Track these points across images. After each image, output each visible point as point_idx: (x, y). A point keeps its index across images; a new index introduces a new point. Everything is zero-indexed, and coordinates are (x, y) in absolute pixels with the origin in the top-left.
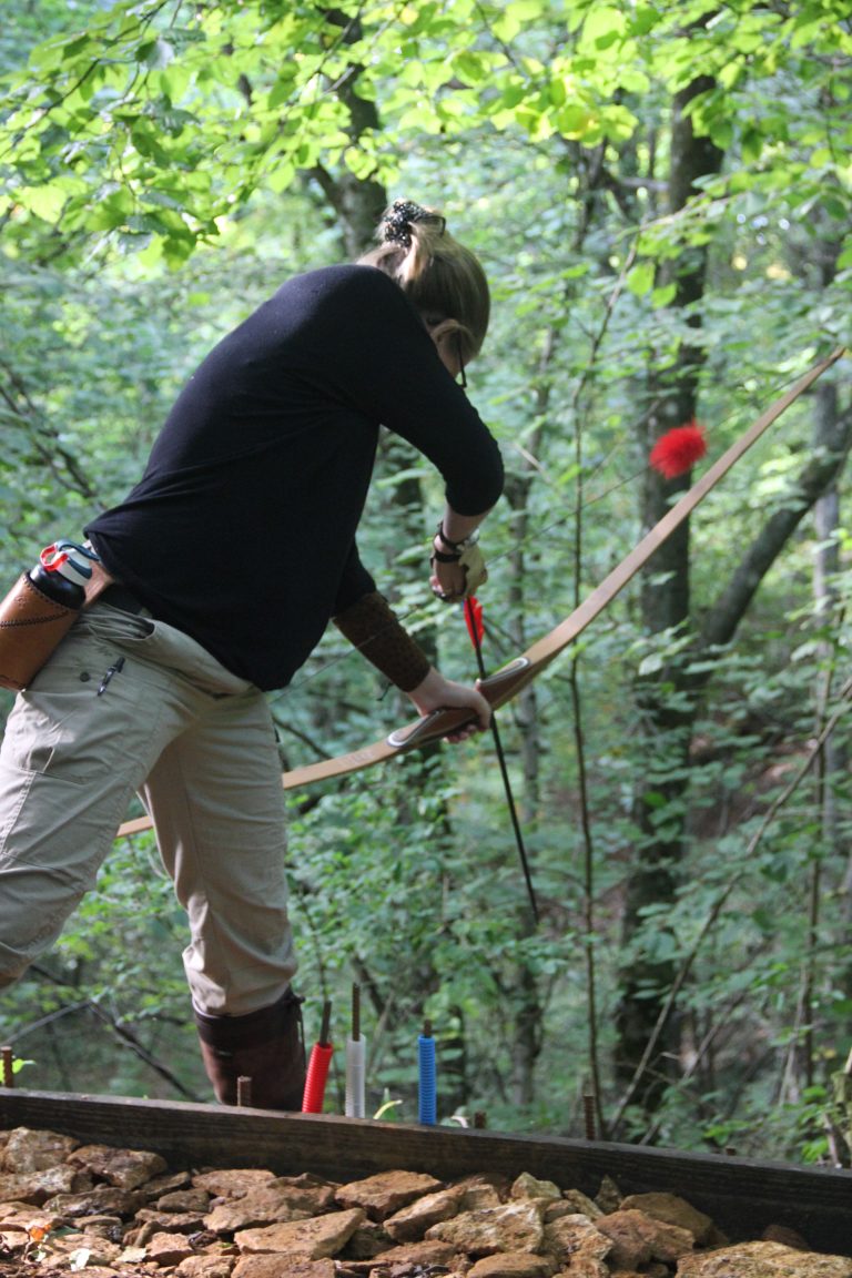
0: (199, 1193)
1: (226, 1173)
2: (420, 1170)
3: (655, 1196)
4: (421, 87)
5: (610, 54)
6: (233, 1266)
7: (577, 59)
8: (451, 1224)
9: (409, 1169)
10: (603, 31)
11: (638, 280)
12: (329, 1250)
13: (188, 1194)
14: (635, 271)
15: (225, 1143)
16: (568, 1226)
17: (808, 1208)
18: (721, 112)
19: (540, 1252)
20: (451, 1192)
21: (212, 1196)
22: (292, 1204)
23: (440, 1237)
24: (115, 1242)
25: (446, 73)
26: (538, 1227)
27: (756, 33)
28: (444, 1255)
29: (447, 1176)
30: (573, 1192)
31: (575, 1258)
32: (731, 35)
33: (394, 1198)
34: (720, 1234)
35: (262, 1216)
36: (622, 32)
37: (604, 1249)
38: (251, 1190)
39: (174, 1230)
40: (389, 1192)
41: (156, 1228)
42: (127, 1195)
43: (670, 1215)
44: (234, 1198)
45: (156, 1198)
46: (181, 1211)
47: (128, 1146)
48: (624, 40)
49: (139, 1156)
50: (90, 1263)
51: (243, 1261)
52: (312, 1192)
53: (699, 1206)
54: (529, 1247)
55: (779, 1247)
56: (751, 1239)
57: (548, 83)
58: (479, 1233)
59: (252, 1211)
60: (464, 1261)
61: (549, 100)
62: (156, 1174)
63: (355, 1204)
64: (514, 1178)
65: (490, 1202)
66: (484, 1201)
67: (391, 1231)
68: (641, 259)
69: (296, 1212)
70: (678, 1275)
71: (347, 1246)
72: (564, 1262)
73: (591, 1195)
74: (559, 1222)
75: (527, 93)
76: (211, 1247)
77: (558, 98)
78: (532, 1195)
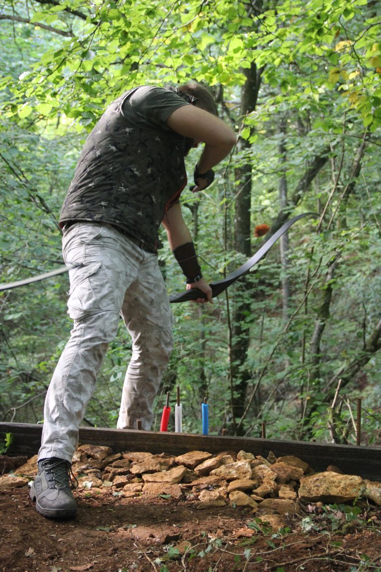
0: (126, 460)
1: (135, 454)
2: (204, 451)
3: (288, 457)
4: (171, 67)
5: (238, 55)
6: (143, 486)
7: (227, 56)
8: (218, 470)
9: (200, 450)
10: (236, 47)
11: (245, 133)
12: (176, 481)
13: (122, 461)
14: (244, 130)
15: (133, 443)
16: (260, 469)
17: (342, 459)
18: (274, 75)
19: (252, 479)
20: (218, 458)
21: (131, 461)
22: (161, 464)
23: (215, 474)
24: (100, 479)
25: (180, 62)
26: (250, 470)
27: (288, 47)
28: (218, 481)
29: (214, 452)
30: (259, 457)
31: (264, 480)
32: (279, 48)
33: (197, 461)
34: (311, 469)
35: (151, 468)
36: (242, 47)
37: (274, 477)
38: (145, 460)
39: (120, 474)
40: (195, 459)
41: (115, 474)
42: (101, 462)
43: (294, 464)
44: (139, 462)
45: (112, 462)
46: (121, 467)
47: (98, 444)
48: (243, 50)
49: (103, 448)
50: (92, 487)
51: (146, 485)
52: (167, 460)
53: (304, 460)
54: (248, 477)
55: (334, 474)
56: (323, 471)
57: (217, 65)
58: (230, 473)
59: (147, 467)
60: (226, 483)
61: (217, 71)
62: (109, 454)
63: (184, 464)
64: (238, 452)
65: (230, 461)
66: (229, 461)
67: (197, 472)
68: (246, 126)
69: (163, 467)
70: (301, 485)
71: (183, 479)
72: (260, 482)
73: (265, 457)
74: (257, 468)
75: (209, 69)
76: (133, 480)
77: (220, 70)
78: (245, 458)
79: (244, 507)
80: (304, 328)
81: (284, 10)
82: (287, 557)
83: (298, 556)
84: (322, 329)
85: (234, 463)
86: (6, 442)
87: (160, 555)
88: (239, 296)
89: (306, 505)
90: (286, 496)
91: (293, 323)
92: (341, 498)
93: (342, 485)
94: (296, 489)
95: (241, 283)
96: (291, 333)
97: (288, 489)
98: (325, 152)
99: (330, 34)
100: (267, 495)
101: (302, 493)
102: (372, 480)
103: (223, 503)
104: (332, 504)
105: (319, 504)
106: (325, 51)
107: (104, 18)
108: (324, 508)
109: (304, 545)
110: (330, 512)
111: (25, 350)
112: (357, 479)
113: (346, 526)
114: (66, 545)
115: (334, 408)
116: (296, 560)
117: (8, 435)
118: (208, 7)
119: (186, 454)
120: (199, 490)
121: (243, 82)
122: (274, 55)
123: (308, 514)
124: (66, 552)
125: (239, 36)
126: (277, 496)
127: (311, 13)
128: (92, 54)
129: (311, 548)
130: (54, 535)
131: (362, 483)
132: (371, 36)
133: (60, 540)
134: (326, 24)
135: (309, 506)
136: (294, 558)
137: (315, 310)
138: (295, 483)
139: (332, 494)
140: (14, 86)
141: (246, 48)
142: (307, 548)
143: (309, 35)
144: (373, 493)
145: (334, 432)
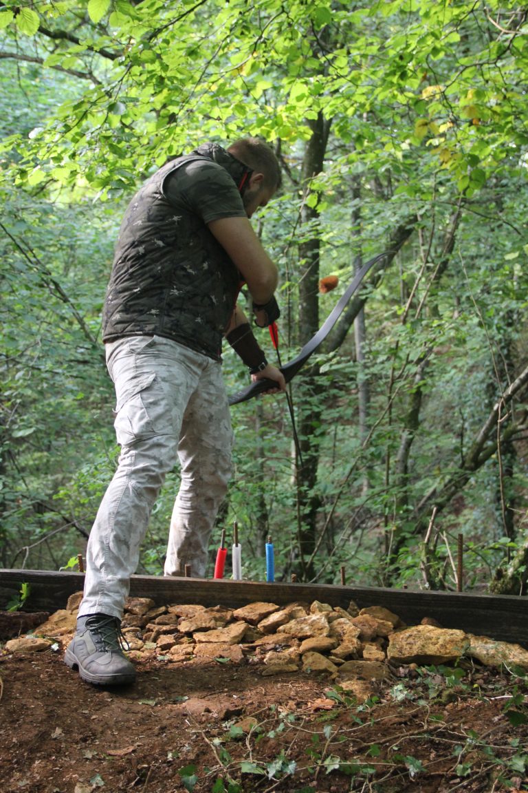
0: (172, 615)
1: (184, 606)
2: (269, 602)
3: (374, 608)
4: (219, 119)
5: (302, 103)
6: (194, 648)
7: (288, 106)
8: (288, 626)
9: (264, 601)
10: (299, 94)
11: (311, 200)
12: (236, 641)
13: (168, 616)
14: (310, 197)
15: (180, 593)
16: (339, 624)
17: (440, 609)
18: (346, 128)
19: (329, 636)
20: (286, 611)
21: (178, 617)
22: (216, 619)
23: (284, 631)
24: (141, 639)
25: (229, 112)
26: (327, 625)
27: (363, 94)
28: (287, 639)
29: (282, 604)
30: (337, 608)
31: (345, 638)
32: (353, 94)
33: (260, 615)
34: (402, 623)
35: (204, 625)
36: (307, 94)
37: (357, 633)
38: (196, 614)
39: (166, 633)
40: (258, 612)
41: (159, 633)
42: (141, 619)
43: (381, 616)
44: (189, 617)
45: (154, 618)
46: (166, 624)
47: (138, 596)
48: (308, 97)
49: (143, 600)
51: (198, 646)
52: (224, 614)
53: (393, 611)
54: (325, 634)
55: (431, 627)
56: (417, 624)
57: (275, 116)
58: (302, 629)
59: (199, 623)
60: (297, 642)
61: (276, 123)
62: (151, 608)
63: (244, 619)
64: (311, 603)
65: (302, 614)
66: (300, 614)
67: (262, 629)
68: (312, 191)
69: (218, 623)
70: (391, 643)
71: (244, 638)
72: (340, 640)
73: (345, 609)
74: (335, 622)
75: (266, 121)
76: (182, 640)
77: (280, 122)
78: (321, 611)
79: (321, 672)
80: (389, 442)
81: (359, 49)
82: (376, 734)
83: (390, 734)
84: (409, 443)
85: (307, 617)
86: (21, 594)
87: (220, 734)
88: (306, 402)
89: (397, 667)
90: (372, 657)
91: (374, 436)
92: (440, 657)
93: (441, 642)
94: (384, 647)
95: (308, 387)
96: (372, 449)
97: (374, 648)
98: (411, 222)
99: (416, 77)
100: (349, 657)
101: (392, 652)
102: (477, 634)
103: (294, 668)
104: (429, 665)
105: (412, 665)
106: (410, 98)
107: (136, 61)
108: (419, 671)
109: (397, 720)
110: (426, 676)
111: (36, 471)
112: (458, 634)
113: (446, 693)
114: (101, 724)
115: (427, 544)
116: (388, 738)
117: (24, 586)
118: (263, 45)
119: (247, 607)
120: (264, 652)
121: (308, 137)
122: (347, 103)
123: (400, 678)
124: (102, 732)
125: (303, 80)
126: (361, 657)
127: (392, 53)
128: (122, 107)
129: (405, 723)
130: (86, 712)
131: (466, 638)
132: (465, 80)
133: (94, 717)
134: (411, 66)
135: (401, 669)
136: (384, 736)
137: (402, 420)
138: (383, 641)
139: (429, 653)
140: (23, 146)
141: (311, 94)
142: (400, 723)
143: (389, 79)
144: (478, 650)
145: (428, 574)
